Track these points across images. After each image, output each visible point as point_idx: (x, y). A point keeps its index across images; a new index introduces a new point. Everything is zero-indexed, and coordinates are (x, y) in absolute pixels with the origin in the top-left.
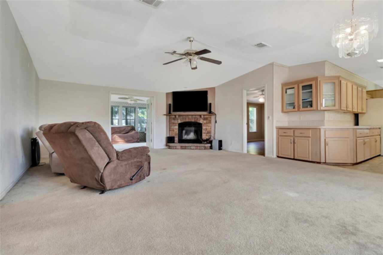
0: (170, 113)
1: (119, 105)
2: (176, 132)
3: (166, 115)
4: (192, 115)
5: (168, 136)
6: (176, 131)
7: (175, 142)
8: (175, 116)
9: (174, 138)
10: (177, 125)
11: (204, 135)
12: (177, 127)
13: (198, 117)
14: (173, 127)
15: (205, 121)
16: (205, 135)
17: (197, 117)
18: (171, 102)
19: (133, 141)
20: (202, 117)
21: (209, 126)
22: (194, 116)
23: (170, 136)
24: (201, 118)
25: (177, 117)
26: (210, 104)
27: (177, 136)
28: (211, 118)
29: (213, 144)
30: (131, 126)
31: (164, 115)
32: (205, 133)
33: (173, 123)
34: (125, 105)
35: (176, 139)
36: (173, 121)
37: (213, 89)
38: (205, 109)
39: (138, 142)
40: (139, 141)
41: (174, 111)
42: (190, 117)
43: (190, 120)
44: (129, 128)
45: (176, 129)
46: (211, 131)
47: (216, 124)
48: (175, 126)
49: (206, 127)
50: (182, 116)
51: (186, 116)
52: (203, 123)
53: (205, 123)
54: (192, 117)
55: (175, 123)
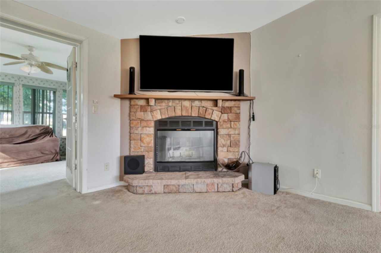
0: (132, 90)
1: (12, 81)
2: (149, 143)
3: (121, 97)
4: (192, 100)
5: (127, 154)
6: (150, 141)
7: (146, 169)
8: (147, 100)
9: (142, 158)
10: (153, 124)
11: (222, 151)
12: (151, 130)
13: (209, 104)
14: (139, 131)
15: (225, 116)
16: (225, 149)
17: (204, 104)
18: (134, 61)
19: (43, 159)
20: (220, 103)
21: (235, 129)
22: (197, 103)
23: (132, 154)
24: (215, 108)
25: (152, 102)
26: (241, 72)
27: (152, 154)
28: (239, 107)
29: (254, 174)
30: (43, 126)
31: (116, 96)
32: (224, 146)
33: (142, 120)
34: (31, 83)
35: (149, 163)
36: (140, 114)
37: (247, 36)
38: (226, 86)
39: (57, 160)
40: (58, 158)
41: (145, 86)
42: (187, 104)
43: (187, 111)
44: (38, 131)
45: (148, 135)
46: (239, 141)
47: (252, 122)
48: (146, 127)
49: (228, 130)
50: (166, 101)
51: (177, 102)
52: (220, 120)
53: (224, 121)
54: (193, 105)
55: (146, 119)
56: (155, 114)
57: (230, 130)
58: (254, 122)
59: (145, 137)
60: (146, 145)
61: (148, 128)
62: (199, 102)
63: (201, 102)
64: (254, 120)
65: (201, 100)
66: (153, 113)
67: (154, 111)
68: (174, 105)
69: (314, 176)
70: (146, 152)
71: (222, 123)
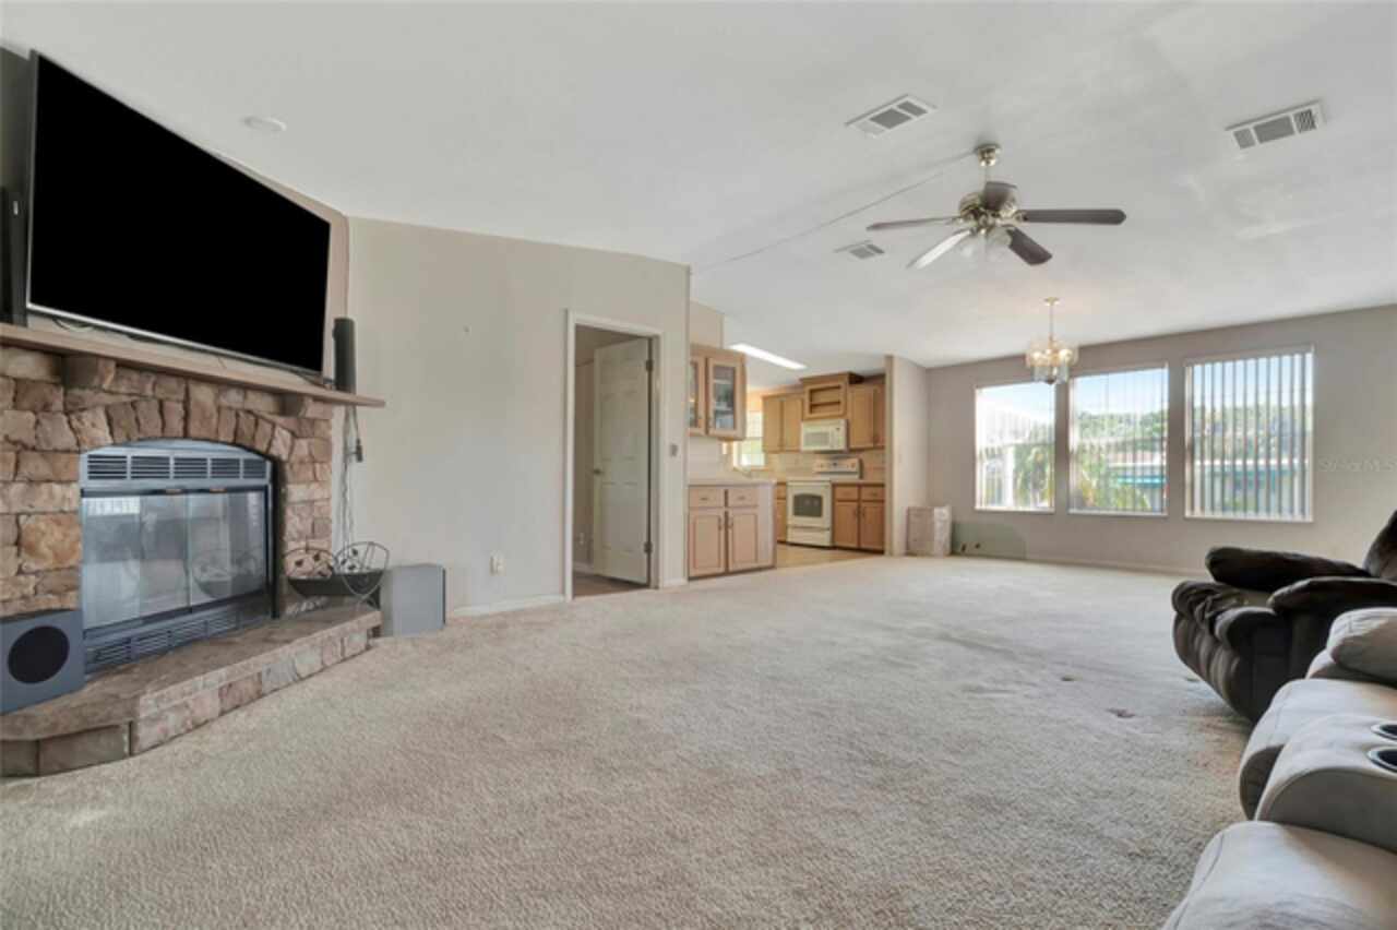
2: (64, 554)
6: (68, 542)
12: (73, 496)
14: (13, 499)
15: (302, 446)
16: (302, 546)
17: (253, 401)
21: (322, 484)
24: (280, 420)
26: (346, 326)
28: (329, 421)
32: (300, 536)
33: (23, 450)
42: (205, 396)
43: (206, 420)
45: (58, 518)
46: (330, 519)
47: (354, 466)
48: (48, 481)
49: (308, 486)
50: (135, 376)
51: (172, 383)
52: (293, 458)
53: (302, 462)
54: (224, 401)
55: (48, 442)
56: (87, 424)
57: (314, 486)
58: (360, 464)
59: (42, 526)
60: (49, 563)
61: (57, 488)
62: (238, 393)
63: (245, 397)
64: (360, 458)
65: (245, 387)
66: (79, 419)
67: (83, 410)
68: (160, 393)
69: (492, 571)
70: (50, 596)
71: (296, 467)
